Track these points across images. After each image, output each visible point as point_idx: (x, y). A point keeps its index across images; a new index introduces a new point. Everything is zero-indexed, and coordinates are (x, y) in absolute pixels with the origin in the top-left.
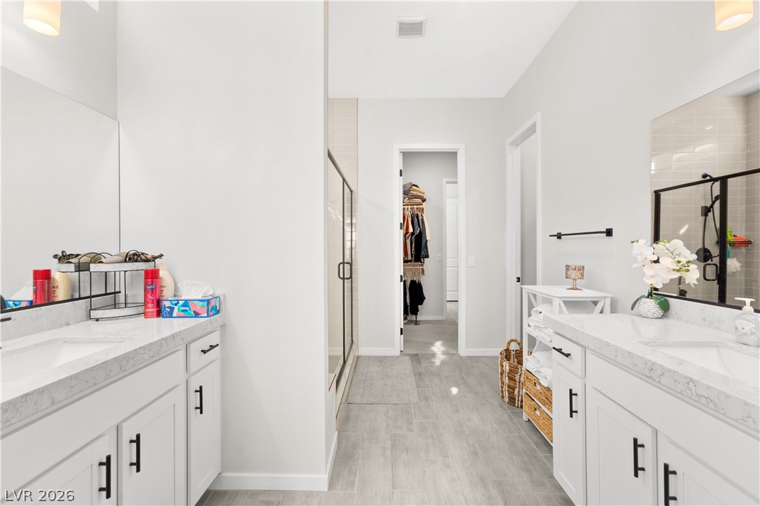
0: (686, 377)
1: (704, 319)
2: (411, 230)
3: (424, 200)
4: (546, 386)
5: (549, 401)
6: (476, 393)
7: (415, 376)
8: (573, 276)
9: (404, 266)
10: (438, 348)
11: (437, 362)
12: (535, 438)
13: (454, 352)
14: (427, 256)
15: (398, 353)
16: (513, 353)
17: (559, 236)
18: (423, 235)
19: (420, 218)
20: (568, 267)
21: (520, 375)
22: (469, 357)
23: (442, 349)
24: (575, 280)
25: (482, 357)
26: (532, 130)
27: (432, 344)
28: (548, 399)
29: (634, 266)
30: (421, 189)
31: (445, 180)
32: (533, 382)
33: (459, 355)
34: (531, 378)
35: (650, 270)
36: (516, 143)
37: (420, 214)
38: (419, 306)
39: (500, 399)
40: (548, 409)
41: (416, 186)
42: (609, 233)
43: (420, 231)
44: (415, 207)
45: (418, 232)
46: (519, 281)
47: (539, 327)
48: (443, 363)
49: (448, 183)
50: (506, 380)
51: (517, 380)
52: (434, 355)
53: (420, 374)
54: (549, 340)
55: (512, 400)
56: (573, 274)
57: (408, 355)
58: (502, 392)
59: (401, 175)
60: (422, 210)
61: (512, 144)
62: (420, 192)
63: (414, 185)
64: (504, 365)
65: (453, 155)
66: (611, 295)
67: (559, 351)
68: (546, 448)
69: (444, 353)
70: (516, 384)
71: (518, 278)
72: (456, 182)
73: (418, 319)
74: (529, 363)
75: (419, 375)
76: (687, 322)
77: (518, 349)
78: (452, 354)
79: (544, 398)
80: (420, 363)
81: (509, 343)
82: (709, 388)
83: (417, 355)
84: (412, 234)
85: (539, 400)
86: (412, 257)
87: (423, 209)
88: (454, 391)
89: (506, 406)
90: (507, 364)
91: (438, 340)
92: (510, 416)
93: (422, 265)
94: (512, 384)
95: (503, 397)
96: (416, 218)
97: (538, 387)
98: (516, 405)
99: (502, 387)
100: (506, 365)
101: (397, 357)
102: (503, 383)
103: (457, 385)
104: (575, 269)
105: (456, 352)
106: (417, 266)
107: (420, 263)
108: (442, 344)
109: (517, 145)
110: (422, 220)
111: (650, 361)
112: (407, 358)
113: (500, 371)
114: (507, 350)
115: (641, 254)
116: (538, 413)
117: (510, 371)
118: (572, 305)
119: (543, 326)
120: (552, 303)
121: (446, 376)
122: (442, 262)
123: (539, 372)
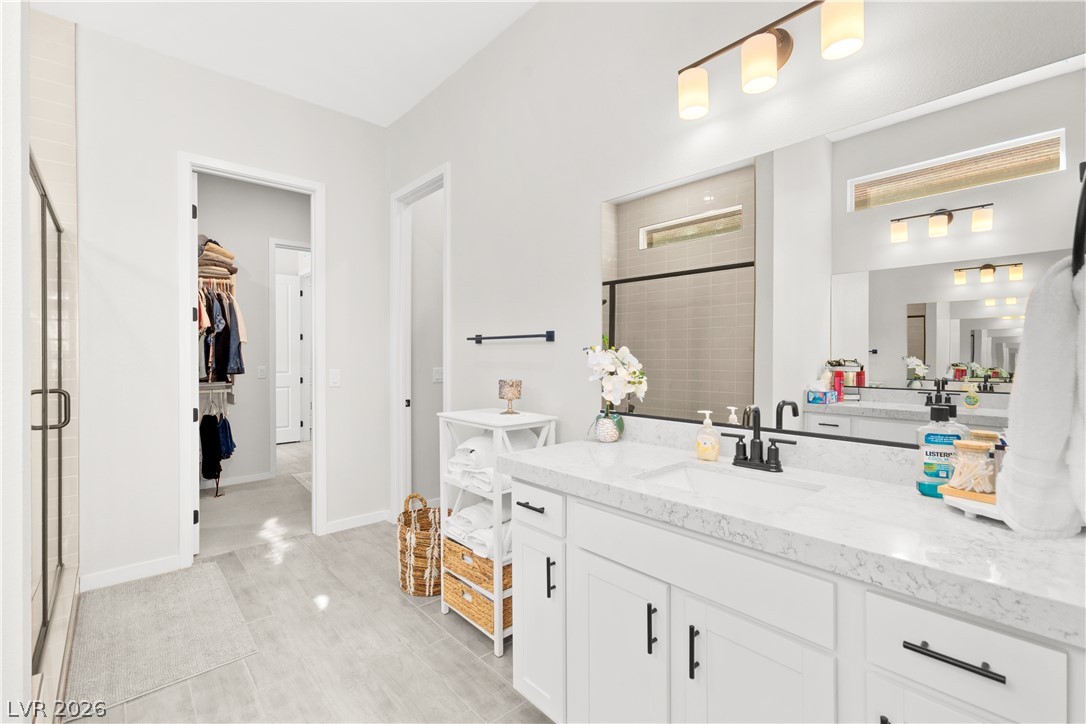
0: (716, 515)
1: (660, 437)
2: (206, 323)
3: (233, 271)
4: (485, 556)
5: (489, 577)
6: (360, 594)
7: (236, 597)
8: (510, 395)
9: (201, 389)
10: (272, 530)
11: (277, 557)
12: (464, 634)
13: (304, 531)
14: (240, 371)
15: (188, 562)
16: (414, 515)
17: (479, 340)
18: (233, 333)
19: (226, 302)
20: (502, 383)
21: (433, 548)
22: (332, 534)
23: (282, 530)
24: (510, 400)
25: (353, 529)
26: (437, 184)
27: (258, 527)
28: (485, 574)
29: (591, 379)
30: (225, 249)
31: (273, 241)
32: (460, 554)
33: (317, 537)
34: (457, 550)
35: (609, 383)
36: (407, 200)
37: (224, 295)
38: (223, 463)
39: (400, 591)
40: (487, 589)
41: (215, 243)
42: (550, 336)
43: (226, 327)
44: (215, 281)
45: (222, 327)
46: (408, 405)
47: (470, 472)
48: (289, 557)
49: (278, 246)
50: (411, 560)
51: (429, 555)
52: (266, 546)
53: (246, 592)
54: (488, 489)
55: (420, 588)
56: (509, 392)
57: (212, 559)
58: (404, 580)
59: (194, 216)
60: (229, 288)
61: (401, 200)
62: (223, 254)
63: (211, 241)
64: (408, 537)
65: (304, 199)
66: (556, 418)
67: (526, 505)
68: (482, 646)
69: (285, 538)
70: (426, 562)
71: (408, 401)
72: (308, 250)
73: (220, 485)
74: (450, 528)
75: (245, 595)
76: (642, 442)
77: (421, 507)
78: (302, 537)
79: (479, 574)
80: (242, 569)
81: (407, 502)
82: (744, 522)
83: (231, 554)
84: (209, 331)
85: (471, 578)
86: (208, 374)
87: (231, 287)
88: (322, 601)
89: (411, 600)
90: (413, 536)
91: (269, 516)
92: (421, 614)
93: (230, 387)
94: (420, 564)
95: (404, 587)
96: (216, 303)
97: (468, 560)
98: (427, 593)
99: (403, 573)
100: (412, 539)
101: (186, 570)
102: (405, 566)
103: (325, 590)
104: (512, 386)
105: (308, 532)
106: (219, 388)
107: (224, 384)
108: (279, 523)
109: (408, 204)
110: (231, 306)
111: (669, 502)
112: (212, 566)
113: (399, 548)
114: (406, 513)
115: (598, 364)
116: (468, 597)
117: (418, 544)
118: (515, 435)
119: (477, 471)
120: (492, 436)
121: (299, 581)
122: (267, 382)
123: (470, 538)
